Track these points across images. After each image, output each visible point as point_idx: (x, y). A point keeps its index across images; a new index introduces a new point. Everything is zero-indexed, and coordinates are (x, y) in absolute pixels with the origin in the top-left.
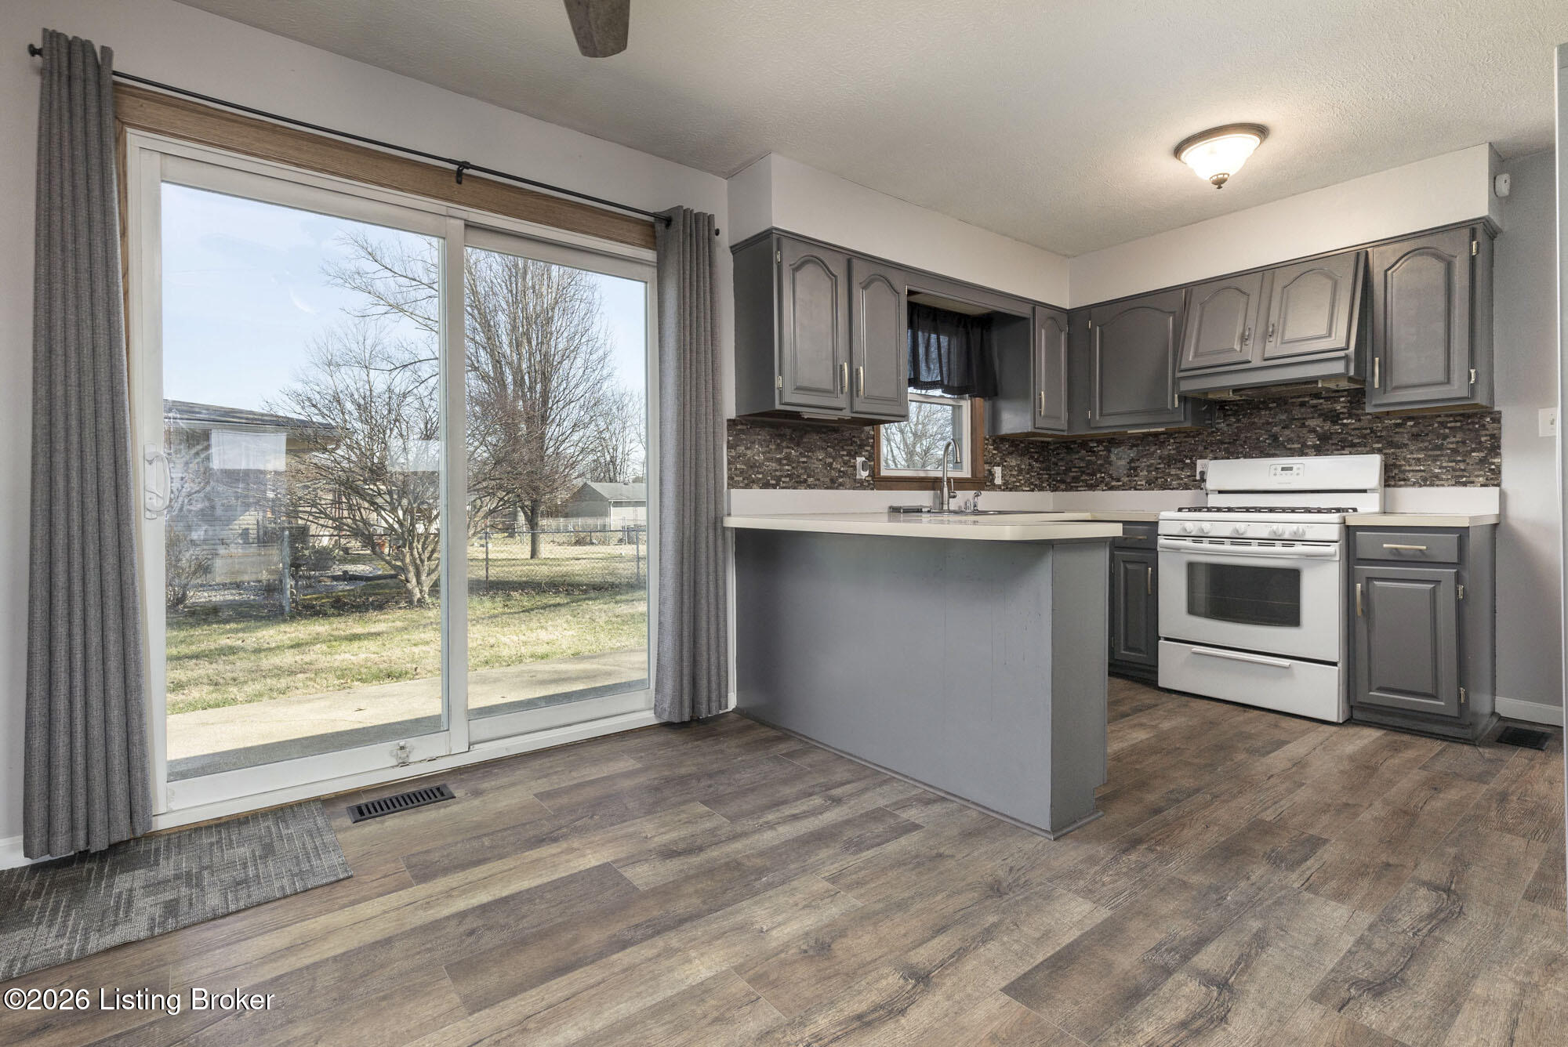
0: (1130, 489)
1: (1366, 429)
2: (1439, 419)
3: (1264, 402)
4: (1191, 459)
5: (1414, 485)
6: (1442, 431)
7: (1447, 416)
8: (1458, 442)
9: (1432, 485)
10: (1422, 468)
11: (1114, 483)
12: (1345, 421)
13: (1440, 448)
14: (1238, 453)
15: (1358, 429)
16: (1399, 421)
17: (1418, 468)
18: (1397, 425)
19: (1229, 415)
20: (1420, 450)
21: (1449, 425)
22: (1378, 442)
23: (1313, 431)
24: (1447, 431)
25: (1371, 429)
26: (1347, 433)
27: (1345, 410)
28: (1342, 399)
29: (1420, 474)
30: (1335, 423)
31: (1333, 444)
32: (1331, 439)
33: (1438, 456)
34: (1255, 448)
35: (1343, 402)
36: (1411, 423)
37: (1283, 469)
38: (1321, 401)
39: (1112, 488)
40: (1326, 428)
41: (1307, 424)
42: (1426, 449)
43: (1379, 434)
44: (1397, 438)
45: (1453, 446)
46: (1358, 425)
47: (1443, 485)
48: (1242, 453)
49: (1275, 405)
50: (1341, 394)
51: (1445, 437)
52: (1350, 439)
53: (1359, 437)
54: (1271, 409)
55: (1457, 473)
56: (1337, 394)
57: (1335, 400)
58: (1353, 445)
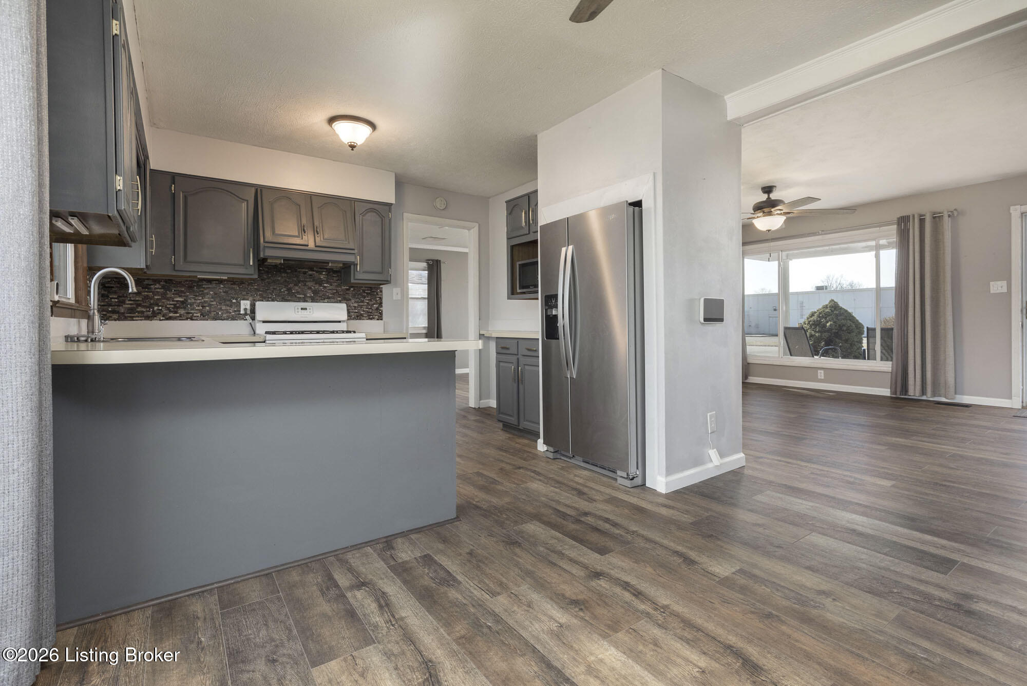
0: (187, 319)
1: (334, 290)
2: (362, 288)
3: (284, 268)
4: (236, 299)
5: (353, 319)
6: (363, 294)
7: (366, 287)
8: (369, 300)
9: (360, 319)
10: (356, 311)
11: (171, 315)
12: (325, 285)
13: (363, 302)
14: (269, 298)
15: (330, 290)
16: (348, 288)
17: (355, 311)
18: (347, 289)
19: (262, 273)
20: (355, 302)
21: (366, 291)
22: (339, 297)
23: (310, 288)
24: (365, 294)
25: (336, 290)
26: (326, 291)
27: (325, 279)
28: (324, 273)
29: (356, 314)
30: (320, 285)
31: (319, 296)
32: (319, 293)
33: (362, 305)
34: (279, 296)
35: (324, 275)
36: (352, 289)
37: (302, 309)
38: (314, 272)
39: (170, 318)
40: (316, 288)
41: (307, 284)
42: (358, 302)
43: (340, 293)
44: (347, 296)
45: (367, 301)
46: (331, 288)
47: (364, 319)
48: (271, 298)
49: (290, 271)
50: (323, 270)
51: (365, 297)
52: (327, 294)
53: (332, 294)
54: (287, 273)
55: (369, 314)
56: (321, 270)
57: (320, 273)
58: (329, 298)
